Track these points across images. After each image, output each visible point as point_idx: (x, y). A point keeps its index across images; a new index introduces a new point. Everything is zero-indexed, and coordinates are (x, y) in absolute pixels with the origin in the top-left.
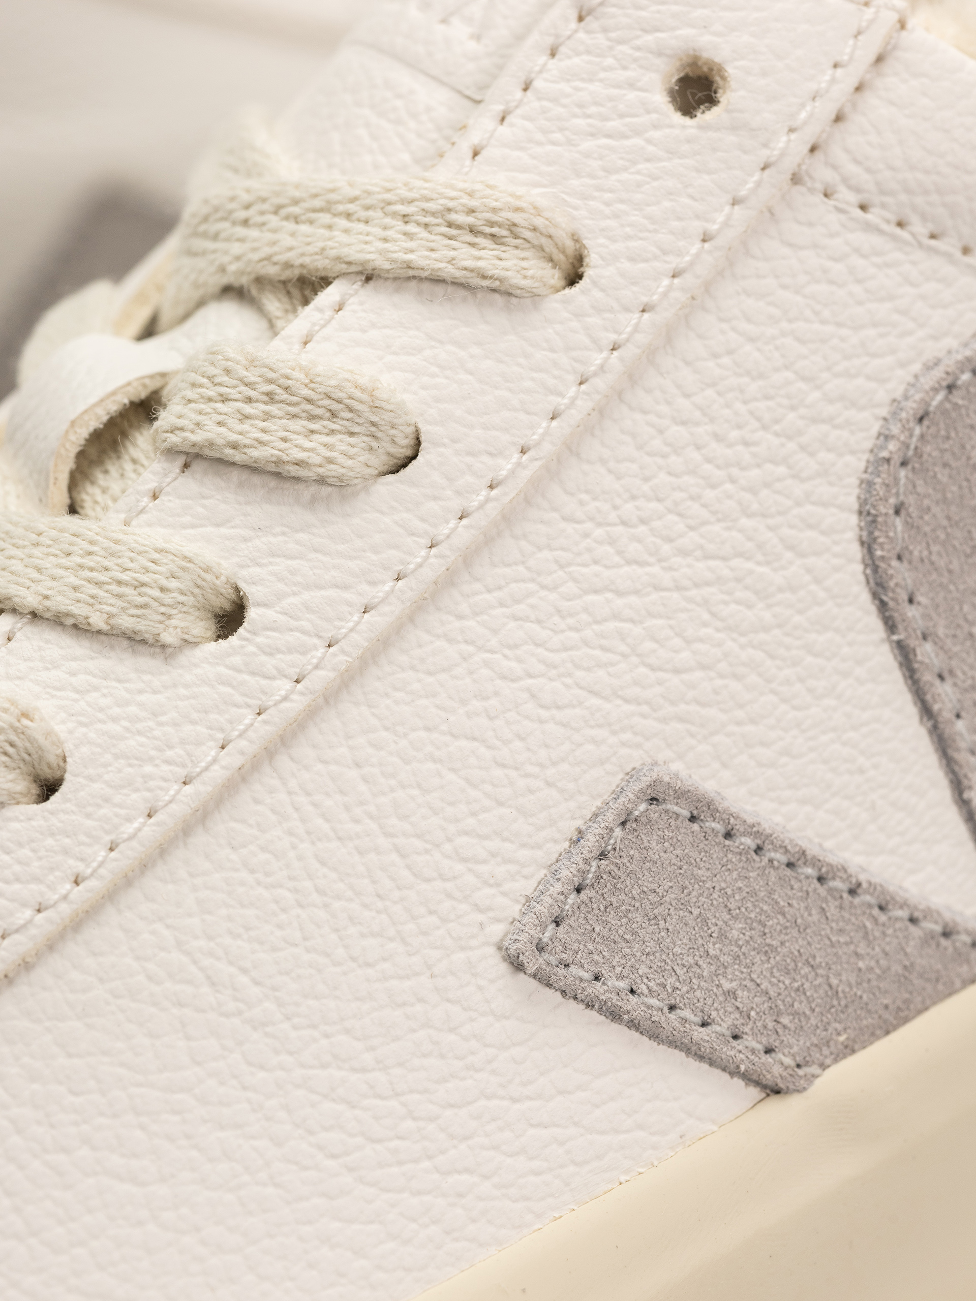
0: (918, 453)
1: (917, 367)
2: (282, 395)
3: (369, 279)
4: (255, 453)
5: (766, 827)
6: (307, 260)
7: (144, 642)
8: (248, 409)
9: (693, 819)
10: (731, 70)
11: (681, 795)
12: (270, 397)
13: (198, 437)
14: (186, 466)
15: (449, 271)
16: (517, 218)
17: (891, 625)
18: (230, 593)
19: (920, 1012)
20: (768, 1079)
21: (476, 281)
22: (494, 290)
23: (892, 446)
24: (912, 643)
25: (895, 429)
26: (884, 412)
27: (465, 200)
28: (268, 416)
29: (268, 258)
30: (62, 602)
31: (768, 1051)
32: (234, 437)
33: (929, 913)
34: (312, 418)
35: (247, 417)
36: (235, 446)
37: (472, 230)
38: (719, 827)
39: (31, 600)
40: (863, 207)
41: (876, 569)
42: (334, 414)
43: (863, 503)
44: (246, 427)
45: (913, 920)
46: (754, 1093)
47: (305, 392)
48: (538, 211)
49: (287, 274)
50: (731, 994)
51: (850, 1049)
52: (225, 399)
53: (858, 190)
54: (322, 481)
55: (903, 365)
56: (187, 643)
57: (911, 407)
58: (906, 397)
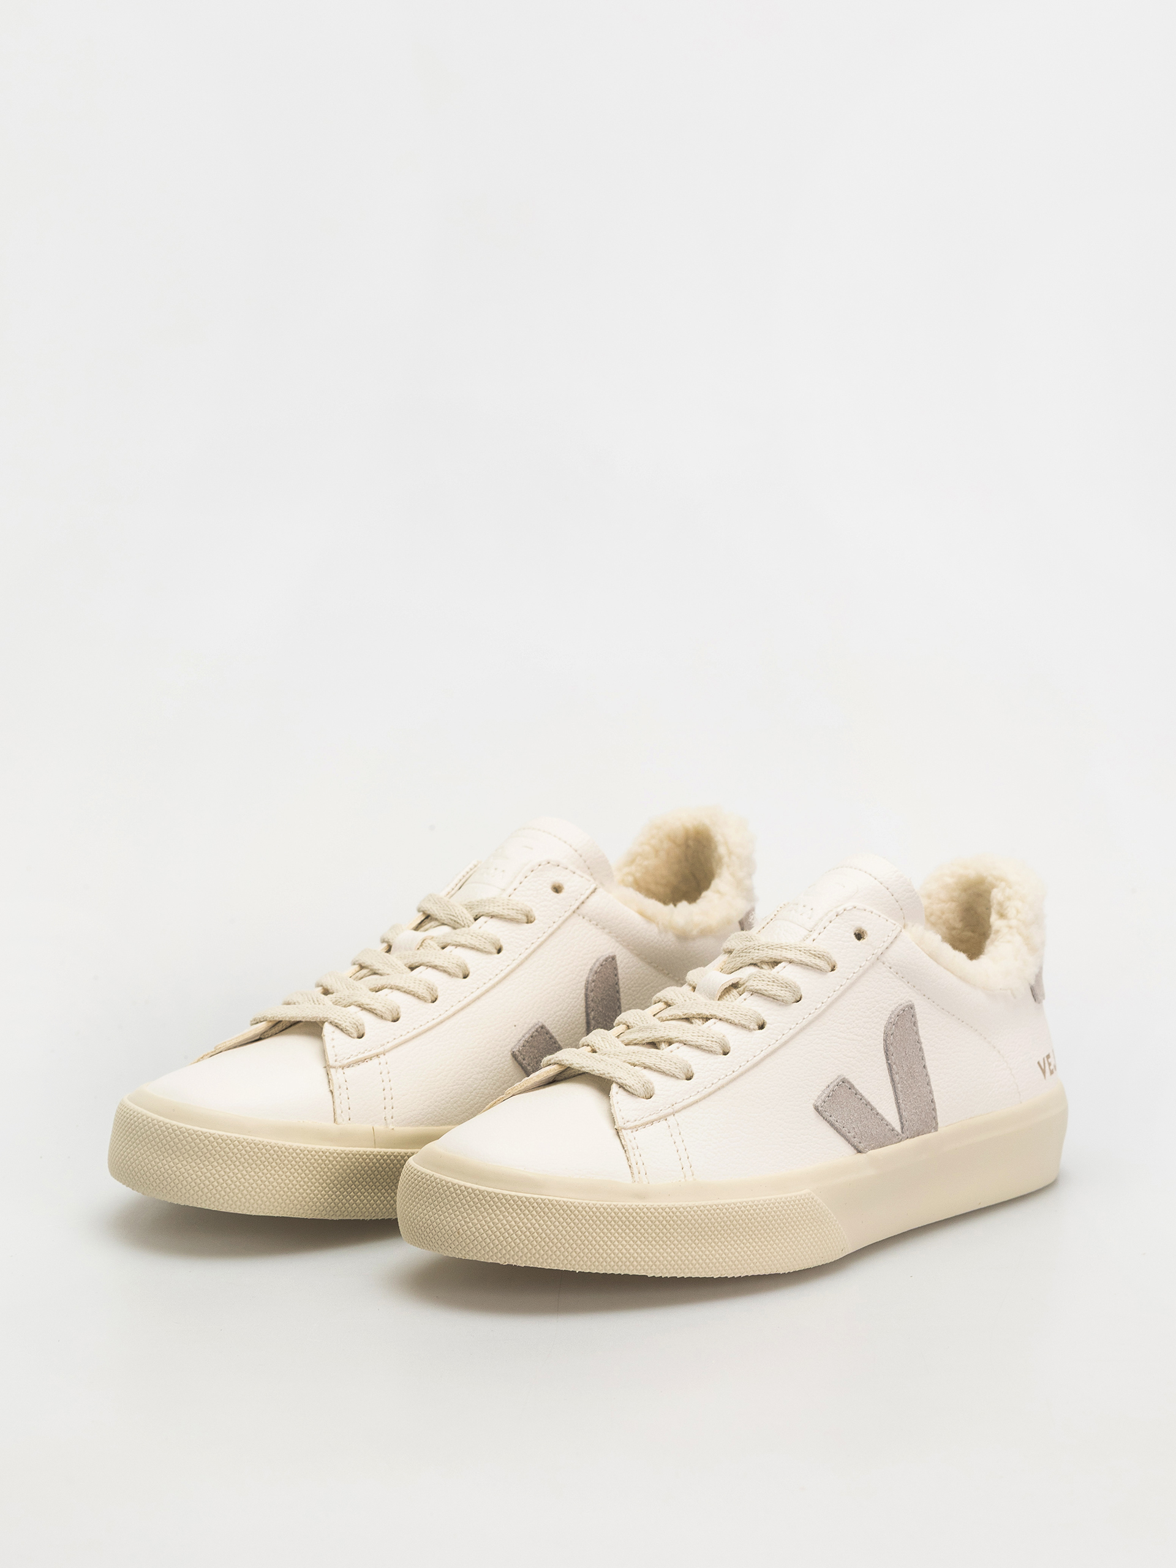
0: (897, 1023)
1: (897, 1005)
2: (776, 981)
3: (790, 963)
4: (770, 993)
5: (863, 1095)
6: (776, 957)
7: (745, 1027)
8: (769, 983)
9: (850, 1089)
10: (868, 932)
11: (849, 1082)
12: (774, 982)
13: (757, 988)
14: (752, 995)
15: (809, 963)
16: (825, 954)
17: (887, 1059)
18: (762, 1021)
19: (887, 1146)
20: (859, 1149)
21: (815, 966)
22: (818, 969)
23: (892, 1020)
24: (892, 1064)
25: (893, 1016)
26: (891, 1013)
27: (813, 949)
28: (773, 985)
29: (766, 957)
30: (728, 1016)
31: (860, 1143)
32: (766, 989)
33: (890, 1124)
34: (782, 987)
35: (768, 985)
36: (766, 990)
37: (815, 956)
38: (855, 1092)
39: (721, 1016)
40: (890, 968)
41: (887, 1046)
42: (787, 987)
43: (885, 1031)
44: (768, 987)
45: (887, 1125)
46: (856, 1151)
47: (782, 982)
48: (828, 953)
49: (771, 960)
50: (854, 1128)
51: (873, 1148)
52: (763, 981)
53: (890, 964)
54: (783, 1001)
55: (895, 1004)
56: (754, 1030)
57: (896, 1013)
58: (895, 1010)
